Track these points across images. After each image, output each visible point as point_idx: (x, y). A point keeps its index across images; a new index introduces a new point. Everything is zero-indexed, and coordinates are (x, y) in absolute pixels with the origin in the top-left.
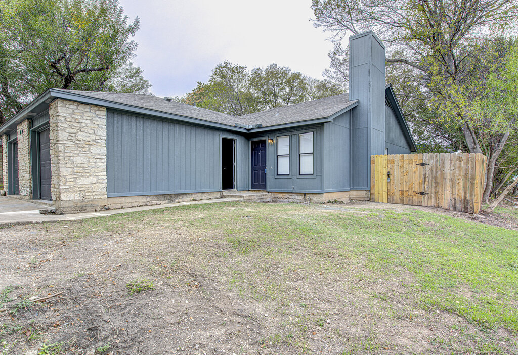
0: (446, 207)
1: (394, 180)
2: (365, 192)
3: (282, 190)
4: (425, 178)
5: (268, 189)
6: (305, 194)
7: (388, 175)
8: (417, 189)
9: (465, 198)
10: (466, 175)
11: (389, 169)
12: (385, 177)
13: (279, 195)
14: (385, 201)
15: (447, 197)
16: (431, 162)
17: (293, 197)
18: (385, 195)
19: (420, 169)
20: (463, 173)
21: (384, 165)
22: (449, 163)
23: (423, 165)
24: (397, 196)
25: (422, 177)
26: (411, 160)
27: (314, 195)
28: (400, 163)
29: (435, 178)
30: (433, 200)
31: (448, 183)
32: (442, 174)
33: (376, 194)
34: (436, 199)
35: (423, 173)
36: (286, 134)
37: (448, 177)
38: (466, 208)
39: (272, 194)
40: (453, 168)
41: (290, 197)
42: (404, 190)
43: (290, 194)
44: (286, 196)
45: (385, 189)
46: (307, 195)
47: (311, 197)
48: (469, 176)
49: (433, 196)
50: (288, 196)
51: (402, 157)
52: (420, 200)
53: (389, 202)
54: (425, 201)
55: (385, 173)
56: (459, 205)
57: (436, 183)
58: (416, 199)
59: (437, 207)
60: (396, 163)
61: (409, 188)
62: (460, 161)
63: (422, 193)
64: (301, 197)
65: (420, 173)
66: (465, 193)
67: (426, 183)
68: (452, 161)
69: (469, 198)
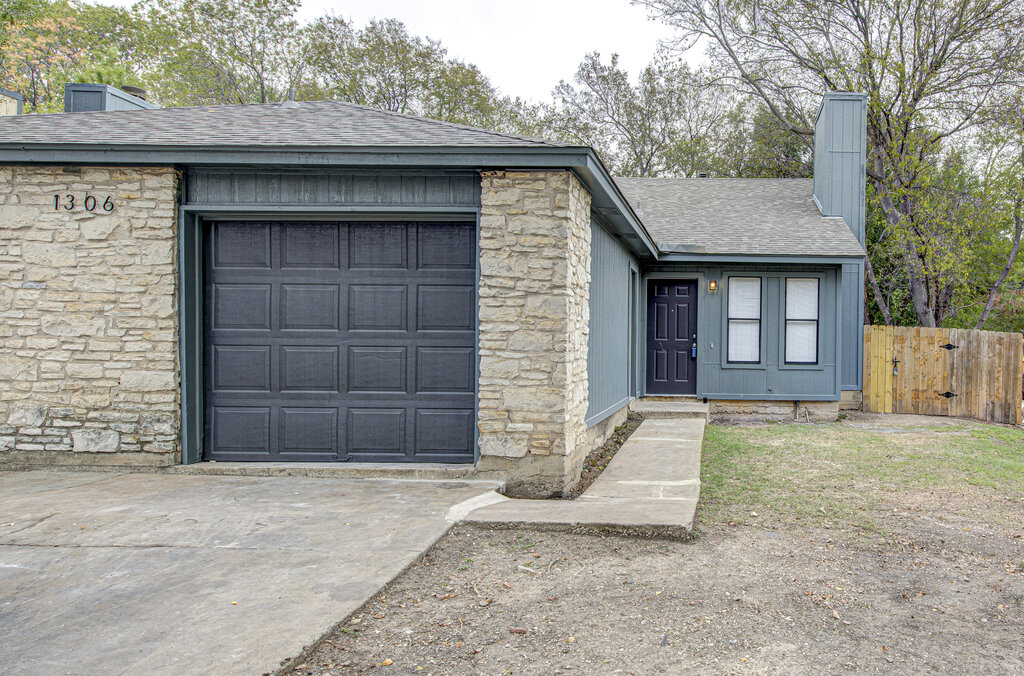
0: (981, 415)
1: (902, 372)
2: (851, 393)
3: (742, 396)
4: (952, 369)
5: (701, 392)
6: (796, 403)
7: (895, 362)
8: (939, 387)
9: (1006, 400)
10: (1008, 365)
11: (895, 352)
12: (889, 367)
13: (730, 407)
14: (889, 409)
15: (982, 398)
16: (962, 343)
17: (768, 410)
18: (889, 399)
19: (945, 355)
20: (1004, 362)
21: (888, 344)
22: (986, 345)
23: (949, 347)
24: (908, 398)
25: (948, 367)
26: (932, 338)
27: (818, 405)
28: (914, 343)
29: (967, 369)
30: (963, 406)
31: (985, 378)
32: (978, 364)
33: (873, 397)
34: (967, 404)
35: (949, 361)
36: (753, 274)
37: (985, 368)
38: (1007, 416)
39: (713, 404)
40: (991, 355)
41: (761, 410)
42: (920, 389)
43: (761, 404)
44: (752, 407)
45: (889, 387)
46: (801, 405)
47: (812, 408)
48: (1012, 367)
49: (964, 399)
50: (755, 408)
51: (918, 332)
52: (945, 407)
53: (895, 412)
54: (951, 407)
55: (889, 358)
56: (998, 413)
57: (969, 378)
58: (938, 404)
59: (969, 417)
60: (906, 344)
61: (928, 386)
62: (1000, 344)
63: (948, 395)
64: (787, 410)
65: (945, 361)
66: (1006, 393)
67: (954, 377)
68: (991, 344)
69: (1010, 401)
